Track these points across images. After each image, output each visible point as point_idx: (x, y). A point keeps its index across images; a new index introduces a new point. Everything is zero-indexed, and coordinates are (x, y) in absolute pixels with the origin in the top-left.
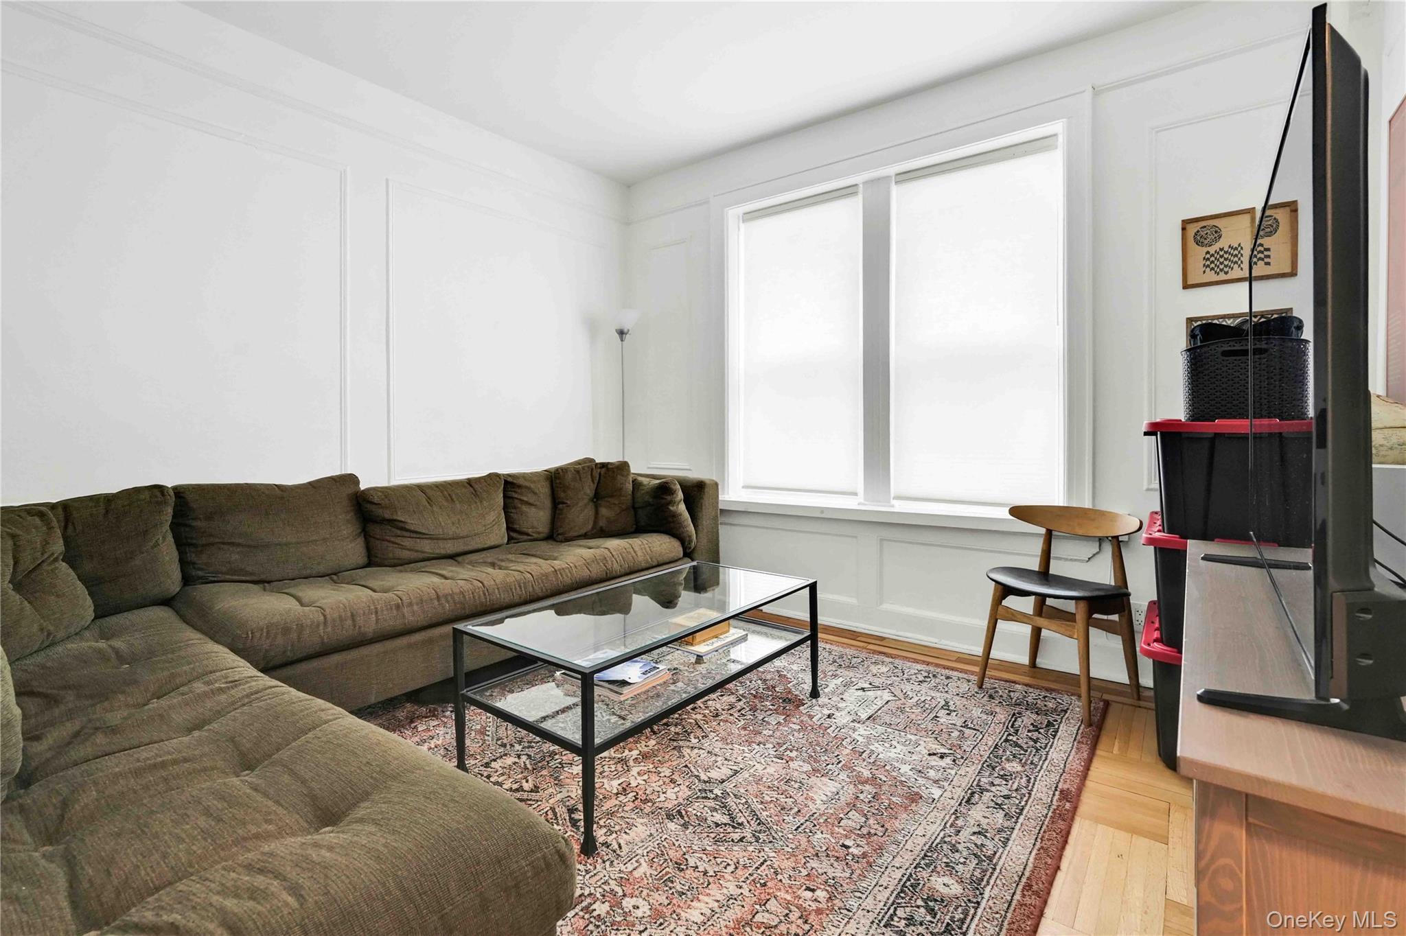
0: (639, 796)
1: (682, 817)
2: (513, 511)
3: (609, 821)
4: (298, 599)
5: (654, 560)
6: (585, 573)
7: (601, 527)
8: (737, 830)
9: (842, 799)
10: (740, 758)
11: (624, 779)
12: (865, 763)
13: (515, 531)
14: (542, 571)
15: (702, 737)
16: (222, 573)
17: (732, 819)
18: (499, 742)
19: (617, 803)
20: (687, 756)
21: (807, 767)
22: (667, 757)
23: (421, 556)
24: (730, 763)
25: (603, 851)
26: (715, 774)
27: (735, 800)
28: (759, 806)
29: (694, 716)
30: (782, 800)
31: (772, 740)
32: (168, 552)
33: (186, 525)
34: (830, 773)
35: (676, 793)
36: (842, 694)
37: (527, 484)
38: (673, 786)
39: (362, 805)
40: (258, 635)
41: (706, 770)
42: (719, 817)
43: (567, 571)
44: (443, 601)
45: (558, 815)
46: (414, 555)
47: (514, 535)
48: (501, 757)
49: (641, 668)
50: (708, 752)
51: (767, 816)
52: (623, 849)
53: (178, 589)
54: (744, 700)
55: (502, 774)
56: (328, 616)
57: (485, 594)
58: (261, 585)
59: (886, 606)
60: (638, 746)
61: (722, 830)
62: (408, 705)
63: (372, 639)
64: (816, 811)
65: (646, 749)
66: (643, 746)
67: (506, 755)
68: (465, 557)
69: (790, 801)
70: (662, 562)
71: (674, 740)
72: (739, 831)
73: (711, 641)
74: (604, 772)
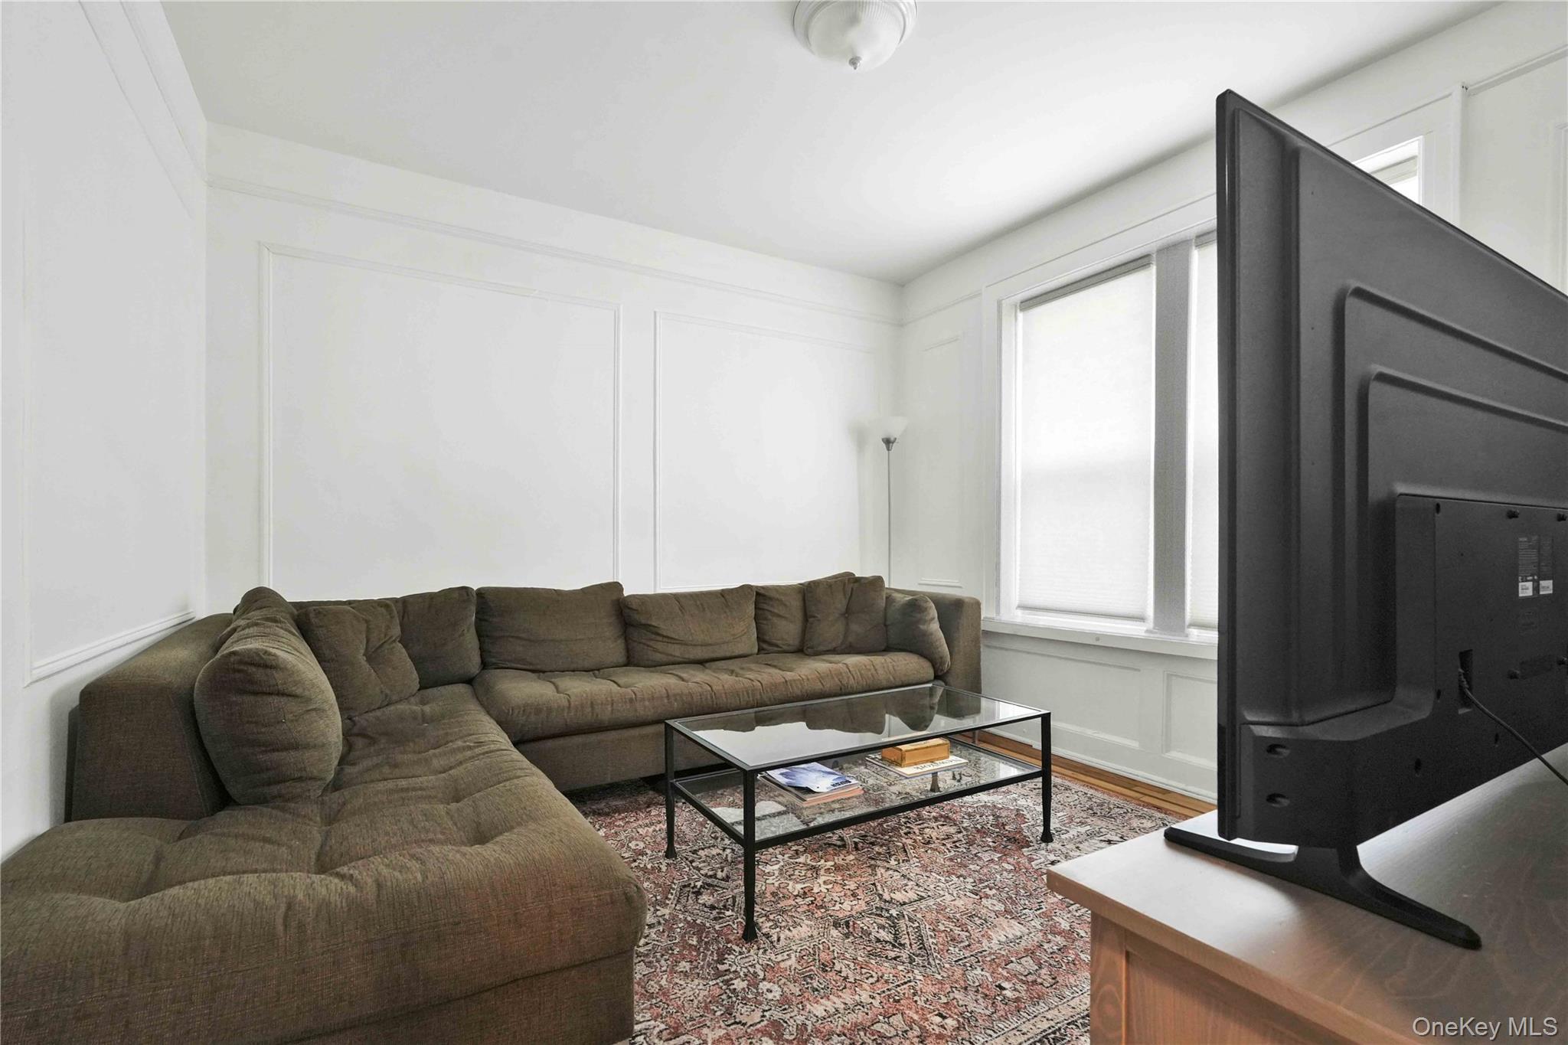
0: (816, 902)
1: (848, 927)
2: (765, 622)
3: (779, 917)
4: (557, 688)
5: (897, 680)
6: (818, 687)
7: (850, 643)
8: (895, 949)
9: (1023, 943)
10: (932, 886)
11: (809, 885)
12: (1069, 915)
13: (765, 641)
14: (772, 681)
15: (903, 861)
16: (509, 661)
17: (896, 938)
18: (713, 835)
19: (793, 903)
20: (879, 875)
21: (1000, 907)
22: (859, 872)
23: (671, 659)
24: (920, 889)
25: (762, 940)
26: (899, 896)
27: (907, 923)
28: (929, 933)
29: (904, 840)
30: (956, 932)
31: (976, 875)
32: (471, 640)
33: (486, 620)
34: (1024, 917)
35: (852, 906)
36: (1080, 843)
37: (778, 596)
38: (852, 899)
39: (506, 834)
40: (516, 712)
41: (892, 891)
42: (883, 935)
43: (798, 683)
44: (672, 699)
45: (736, 904)
46: (665, 659)
47: (765, 646)
48: (709, 847)
49: (834, 780)
50: (903, 875)
51: (933, 943)
52: (781, 942)
53: (478, 672)
54: (965, 833)
55: (704, 862)
56: (572, 704)
57: (712, 697)
58: (537, 674)
59: (1174, 754)
60: (836, 858)
61: (880, 946)
62: (651, 792)
63: (607, 727)
64: (987, 949)
65: (842, 862)
66: (840, 860)
67: (714, 846)
68: (712, 663)
69: (964, 934)
70: (906, 682)
71: (873, 859)
72: (898, 950)
73: (923, 765)
74: (793, 875)
